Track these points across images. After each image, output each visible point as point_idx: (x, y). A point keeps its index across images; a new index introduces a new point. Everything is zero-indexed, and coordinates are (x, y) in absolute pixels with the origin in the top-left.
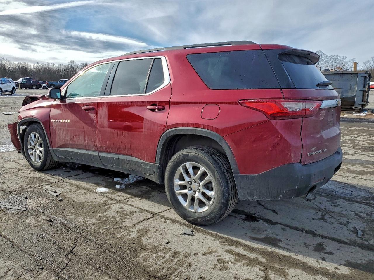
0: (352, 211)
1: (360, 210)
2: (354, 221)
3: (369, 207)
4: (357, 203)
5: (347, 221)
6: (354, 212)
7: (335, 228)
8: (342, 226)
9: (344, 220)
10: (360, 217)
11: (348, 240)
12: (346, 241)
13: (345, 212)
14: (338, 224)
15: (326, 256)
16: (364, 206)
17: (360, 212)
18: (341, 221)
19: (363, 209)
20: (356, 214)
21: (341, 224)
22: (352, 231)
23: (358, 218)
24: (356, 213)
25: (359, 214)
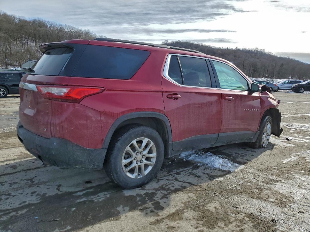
0: (16, 196)
1: (9, 200)
2: (7, 189)
3: (4, 209)
4: (18, 208)
5: (12, 187)
6: (14, 196)
7: (16, 179)
8: (13, 182)
9: (15, 186)
10: (5, 195)
11: (2, 177)
12: (3, 176)
13: (20, 191)
14: (17, 182)
15: (7, 166)
16: (8, 207)
17: (8, 198)
18: (16, 185)
19: (8, 204)
20: (9, 195)
21: (15, 183)
22: (3, 182)
23: (6, 192)
24: (11, 196)
25: (8, 197)
